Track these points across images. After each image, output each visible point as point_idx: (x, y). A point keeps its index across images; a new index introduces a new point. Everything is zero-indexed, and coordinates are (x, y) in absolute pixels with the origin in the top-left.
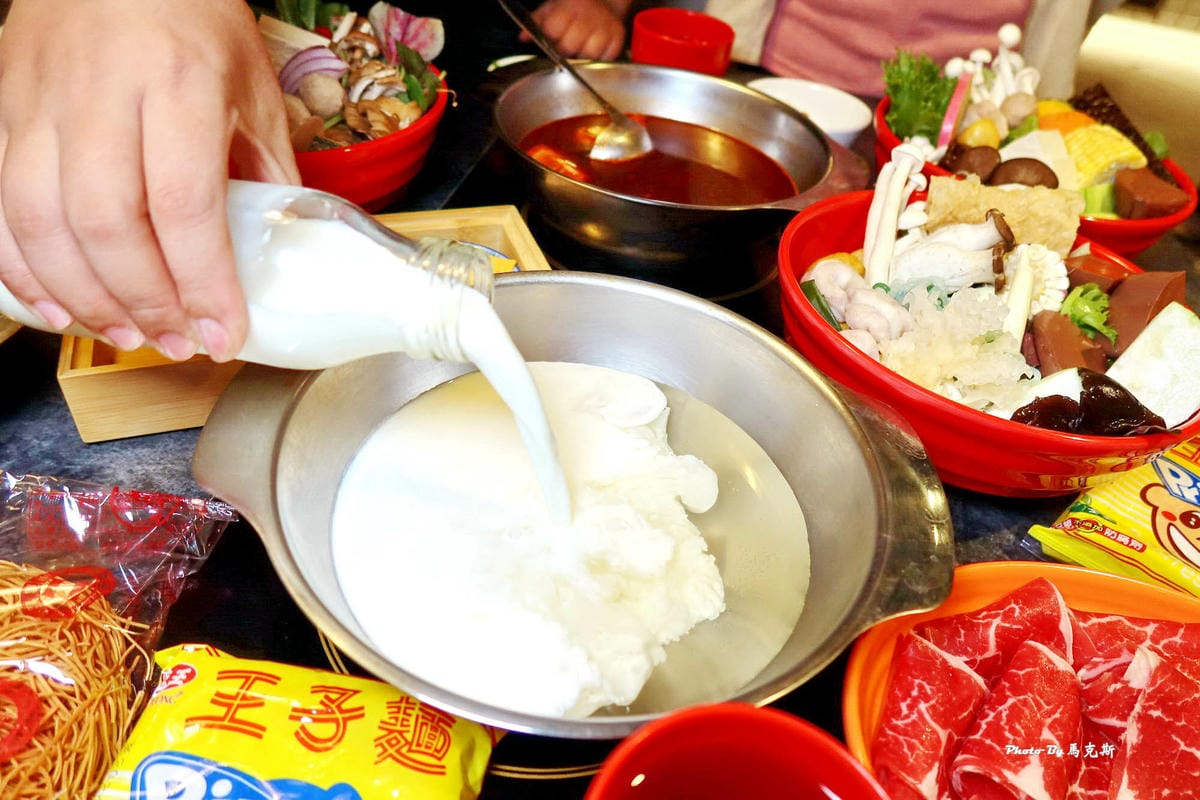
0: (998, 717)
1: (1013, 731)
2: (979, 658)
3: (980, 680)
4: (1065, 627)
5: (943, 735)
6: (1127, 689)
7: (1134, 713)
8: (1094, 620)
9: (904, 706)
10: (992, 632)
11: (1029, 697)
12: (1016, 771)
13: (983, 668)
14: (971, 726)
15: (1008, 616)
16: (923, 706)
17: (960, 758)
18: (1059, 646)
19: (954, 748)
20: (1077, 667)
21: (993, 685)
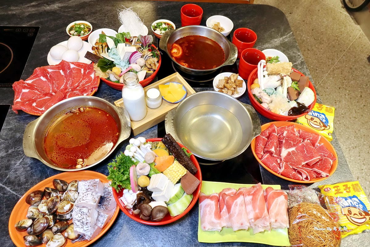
0: (269, 143)
1: (271, 145)
2: (266, 136)
3: (266, 139)
4: (276, 130)
5: (263, 147)
6: (283, 136)
7: (284, 139)
8: (280, 128)
9: (259, 145)
10: (267, 133)
11: (272, 140)
12: (271, 149)
13: (267, 137)
14: (266, 145)
15: (269, 130)
16: (261, 144)
17: (265, 149)
18: (275, 133)
19: (265, 148)
20: (278, 134)
21: (268, 139)
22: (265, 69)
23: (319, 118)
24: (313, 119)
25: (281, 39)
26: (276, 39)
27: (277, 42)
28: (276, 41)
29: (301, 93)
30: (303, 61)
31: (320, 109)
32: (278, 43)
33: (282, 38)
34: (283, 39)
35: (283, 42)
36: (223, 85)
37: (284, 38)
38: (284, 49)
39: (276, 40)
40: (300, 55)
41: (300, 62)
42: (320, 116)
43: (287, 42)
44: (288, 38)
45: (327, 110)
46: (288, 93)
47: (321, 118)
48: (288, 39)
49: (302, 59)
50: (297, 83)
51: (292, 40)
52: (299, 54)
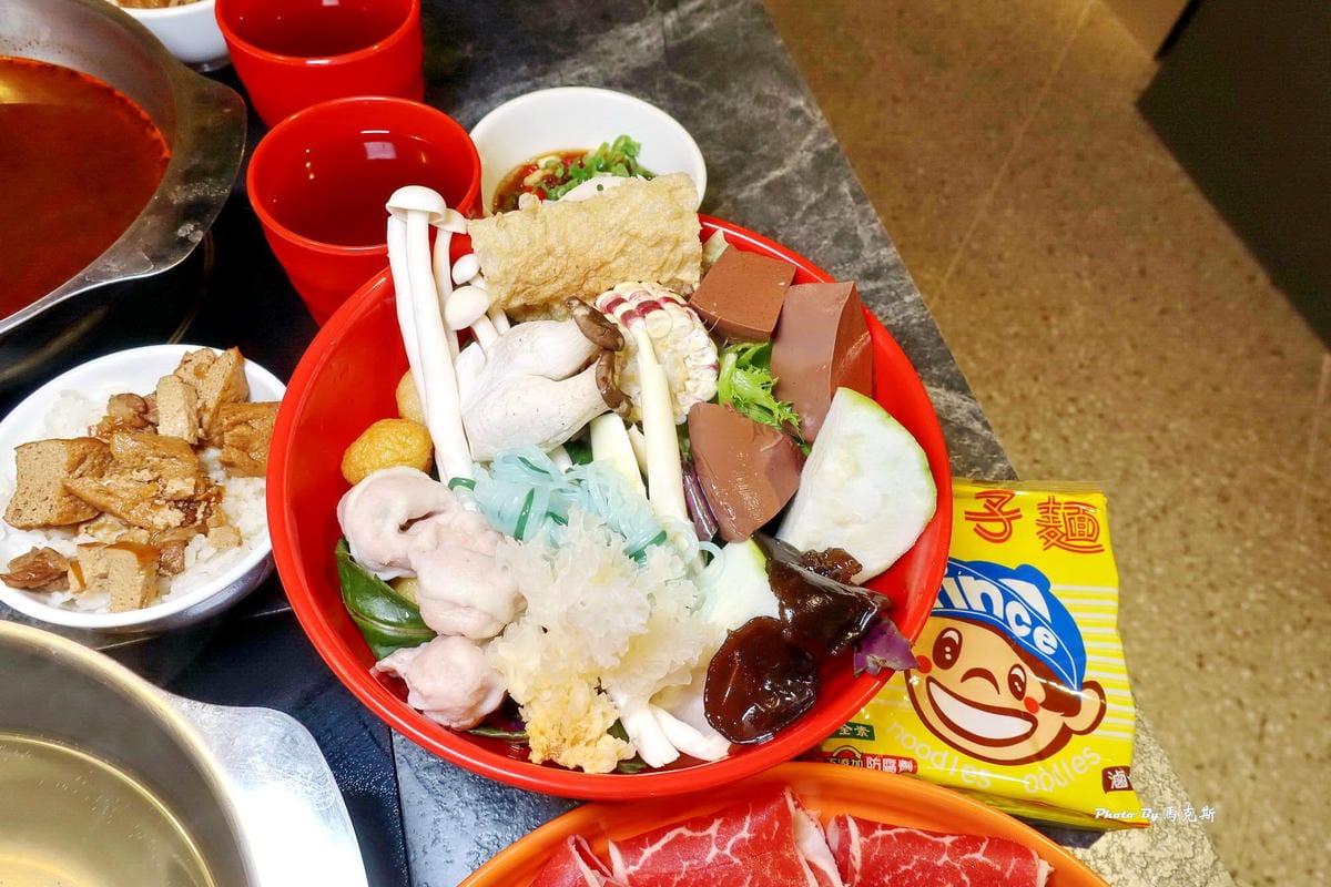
22: (466, 266)
23: (1001, 630)
24: (956, 649)
25: (670, 20)
26: (637, 25)
27: (644, 43)
28: (636, 39)
29: (810, 444)
30: (824, 146)
31: (996, 527)
32: (649, 48)
33: (673, 13)
34: (680, 20)
35: (685, 38)
36: (53, 493)
37: (691, 12)
38: (696, 84)
39: (632, 31)
40: (808, 111)
41: (810, 156)
42: (1008, 596)
43: (709, 32)
44: (712, 10)
45: (1052, 535)
46: (690, 465)
47: (1019, 621)
48: (717, 14)
49: (823, 135)
50: (760, 360)
51: (741, 20)
52: (800, 103)
